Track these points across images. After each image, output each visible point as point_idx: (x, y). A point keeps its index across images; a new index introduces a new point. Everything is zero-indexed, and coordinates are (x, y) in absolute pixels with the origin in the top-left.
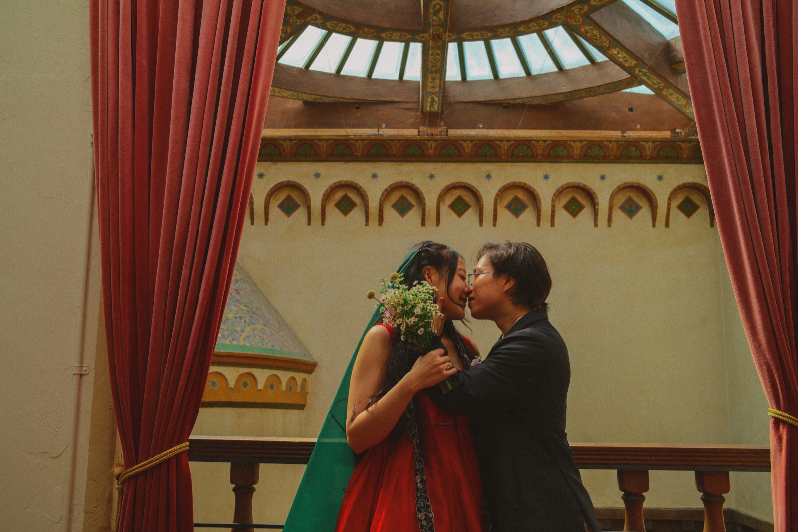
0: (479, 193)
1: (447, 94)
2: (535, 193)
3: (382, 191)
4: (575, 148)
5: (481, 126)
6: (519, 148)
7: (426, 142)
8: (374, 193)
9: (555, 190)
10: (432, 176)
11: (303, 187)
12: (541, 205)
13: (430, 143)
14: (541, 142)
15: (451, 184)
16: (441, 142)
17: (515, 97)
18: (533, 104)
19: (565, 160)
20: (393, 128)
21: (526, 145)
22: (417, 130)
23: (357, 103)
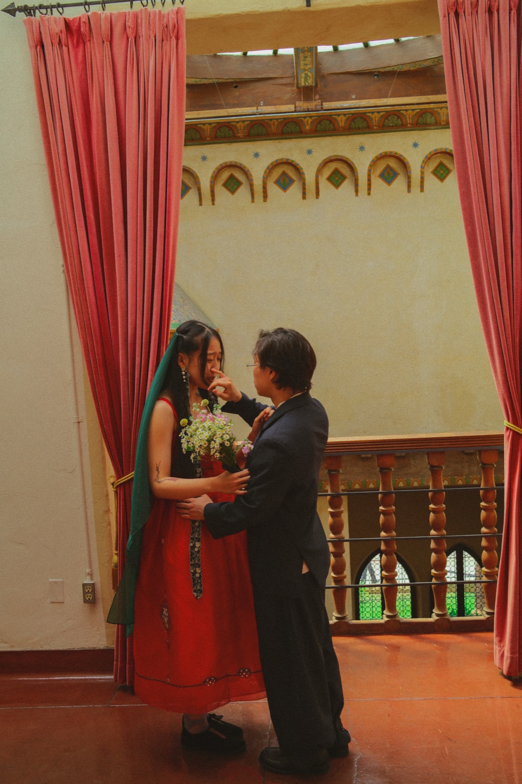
0: (354, 165)
1: (320, 66)
2: (406, 161)
3: (265, 169)
4: (442, 114)
5: (354, 97)
6: (389, 118)
7: (302, 119)
8: (258, 171)
9: (424, 157)
10: (309, 152)
11: (192, 170)
12: (411, 173)
13: (306, 120)
14: (410, 111)
15: (327, 158)
16: (317, 118)
17: (385, 65)
18: (402, 70)
19: (432, 127)
20: (270, 105)
21: (396, 115)
22: (293, 106)
23: (236, 82)
